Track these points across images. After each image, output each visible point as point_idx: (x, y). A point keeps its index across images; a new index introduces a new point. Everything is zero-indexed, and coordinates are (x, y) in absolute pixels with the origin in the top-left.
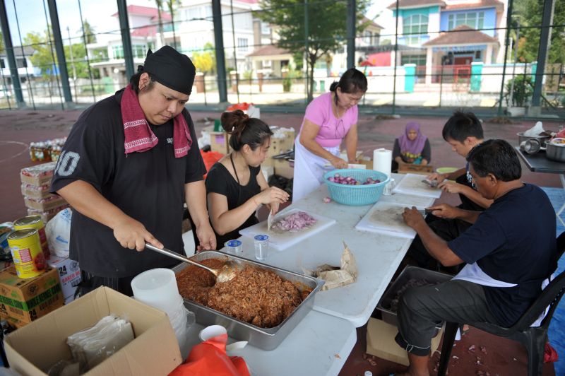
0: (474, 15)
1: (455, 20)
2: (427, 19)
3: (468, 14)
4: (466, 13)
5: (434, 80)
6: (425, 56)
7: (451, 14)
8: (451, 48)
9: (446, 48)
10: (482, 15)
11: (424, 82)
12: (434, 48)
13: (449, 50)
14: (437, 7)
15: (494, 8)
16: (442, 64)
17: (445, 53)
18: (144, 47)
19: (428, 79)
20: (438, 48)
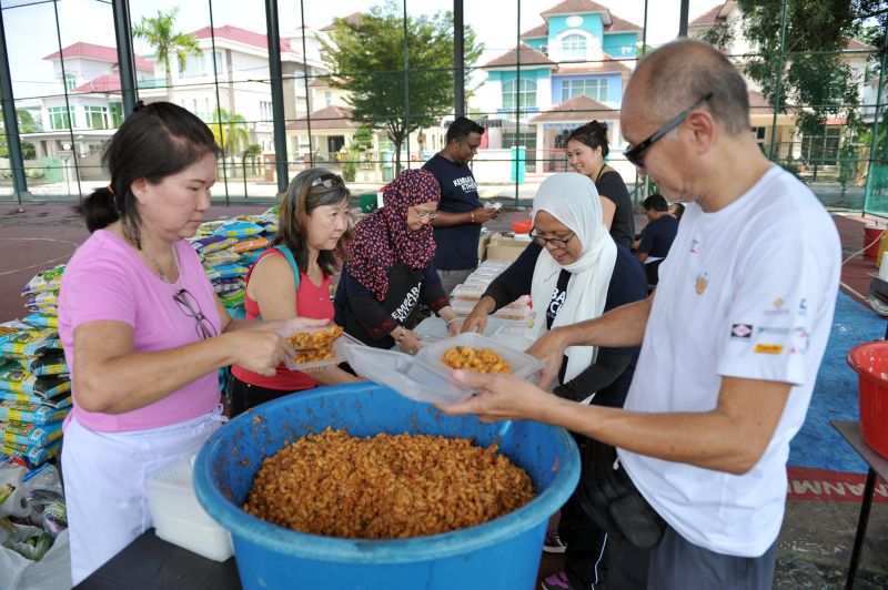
0: (594, 82)
1: (570, 88)
2: (535, 86)
3: (587, 81)
4: (585, 79)
5: (547, 168)
6: (534, 135)
7: (566, 79)
8: (567, 125)
9: (561, 125)
10: (604, 82)
11: (534, 171)
12: (545, 125)
13: (564, 128)
14: (547, 69)
15: (619, 74)
16: (556, 146)
17: (559, 131)
18: (105, 109)
19: (539, 165)
20: (551, 125)
